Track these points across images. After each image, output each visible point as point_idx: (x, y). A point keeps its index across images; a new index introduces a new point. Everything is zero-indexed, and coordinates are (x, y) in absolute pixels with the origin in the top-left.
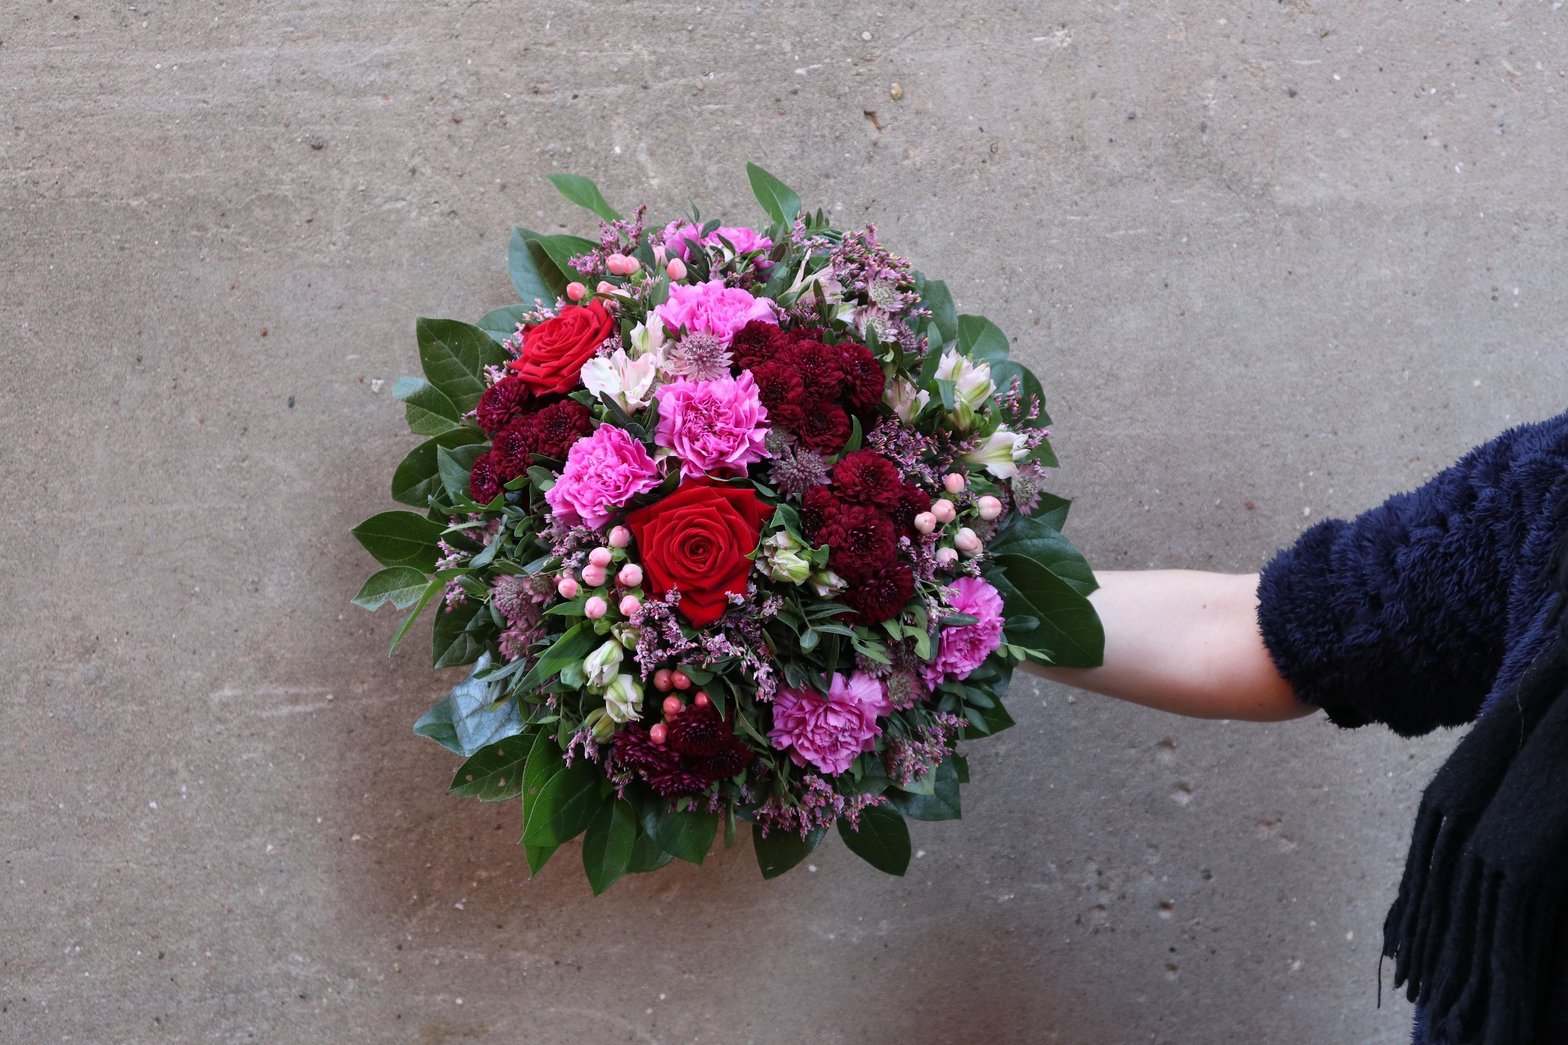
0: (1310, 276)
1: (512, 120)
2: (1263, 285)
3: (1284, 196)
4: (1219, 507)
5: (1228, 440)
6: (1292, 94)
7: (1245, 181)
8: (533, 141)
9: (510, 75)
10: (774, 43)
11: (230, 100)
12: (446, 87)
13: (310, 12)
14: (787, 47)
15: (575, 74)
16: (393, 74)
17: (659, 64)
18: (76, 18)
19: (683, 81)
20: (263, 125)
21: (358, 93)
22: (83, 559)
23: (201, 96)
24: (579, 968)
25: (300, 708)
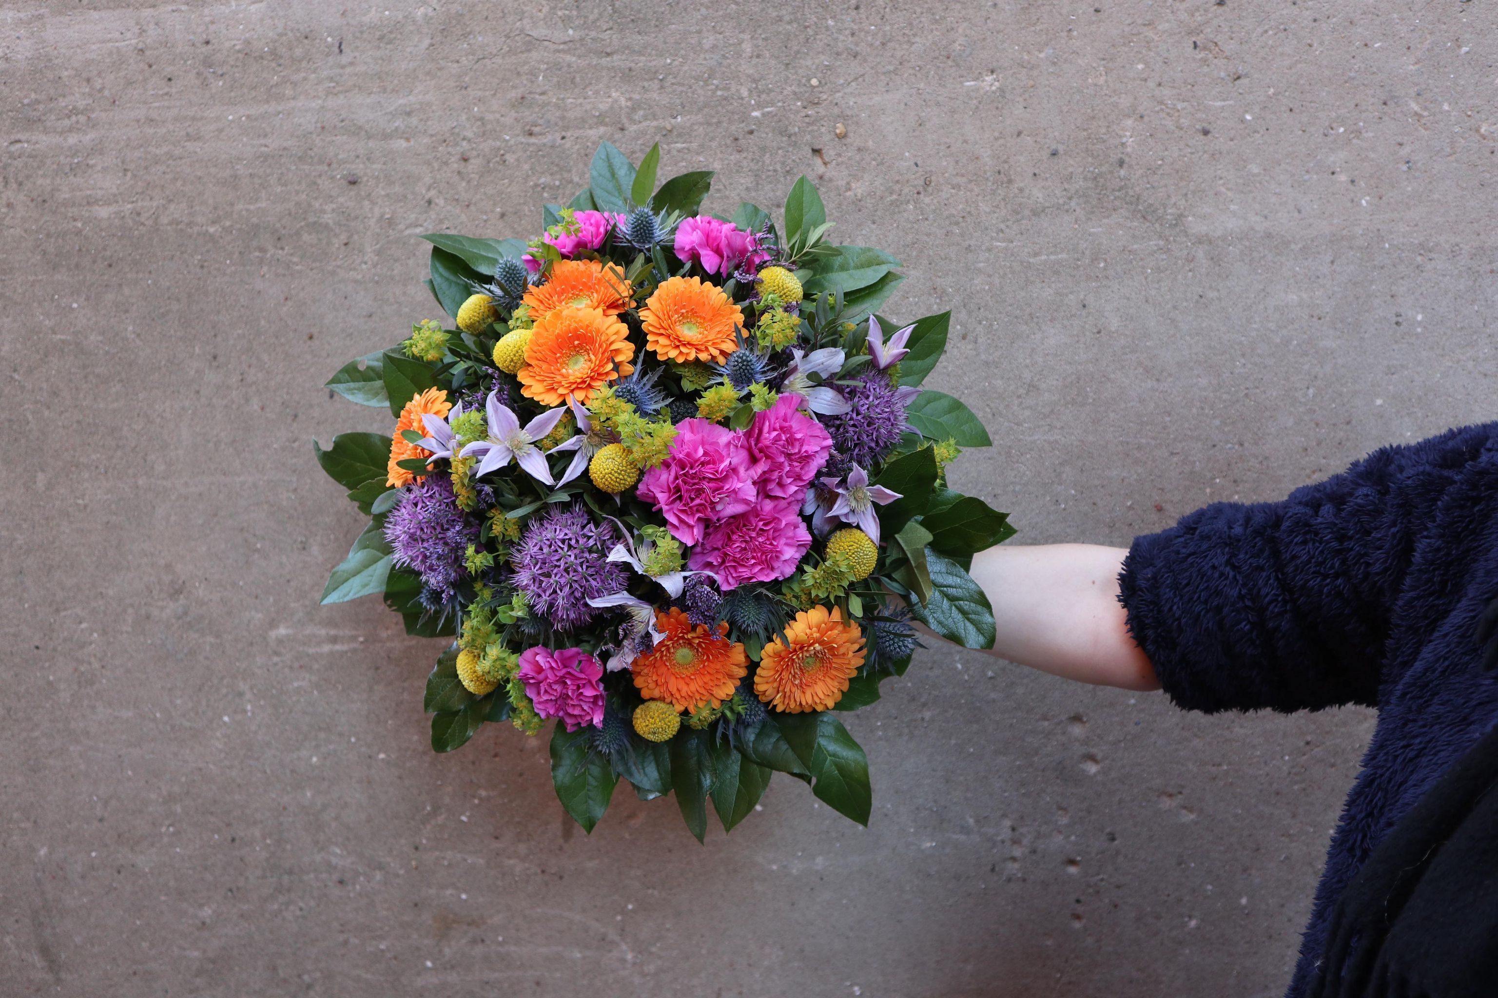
0: (1219, 299)
1: (510, 158)
2: (1175, 307)
3: (1196, 226)
4: (1130, 508)
5: (1139, 448)
6: (1206, 133)
7: (1160, 212)
8: (528, 176)
9: (508, 120)
10: (733, 90)
11: (285, 144)
12: (457, 130)
13: (348, 70)
14: (745, 93)
15: (563, 118)
16: (414, 121)
17: (633, 109)
18: (170, 80)
19: (655, 123)
20: (311, 164)
21: (386, 137)
22: (173, 518)
23: (263, 141)
24: (561, 878)
25: (338, 647)
